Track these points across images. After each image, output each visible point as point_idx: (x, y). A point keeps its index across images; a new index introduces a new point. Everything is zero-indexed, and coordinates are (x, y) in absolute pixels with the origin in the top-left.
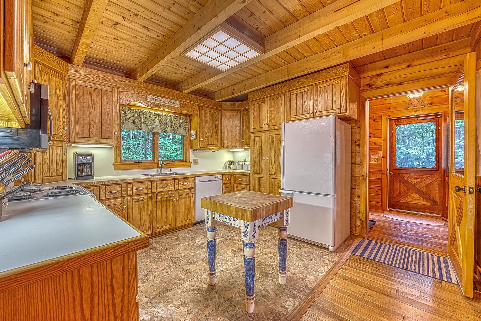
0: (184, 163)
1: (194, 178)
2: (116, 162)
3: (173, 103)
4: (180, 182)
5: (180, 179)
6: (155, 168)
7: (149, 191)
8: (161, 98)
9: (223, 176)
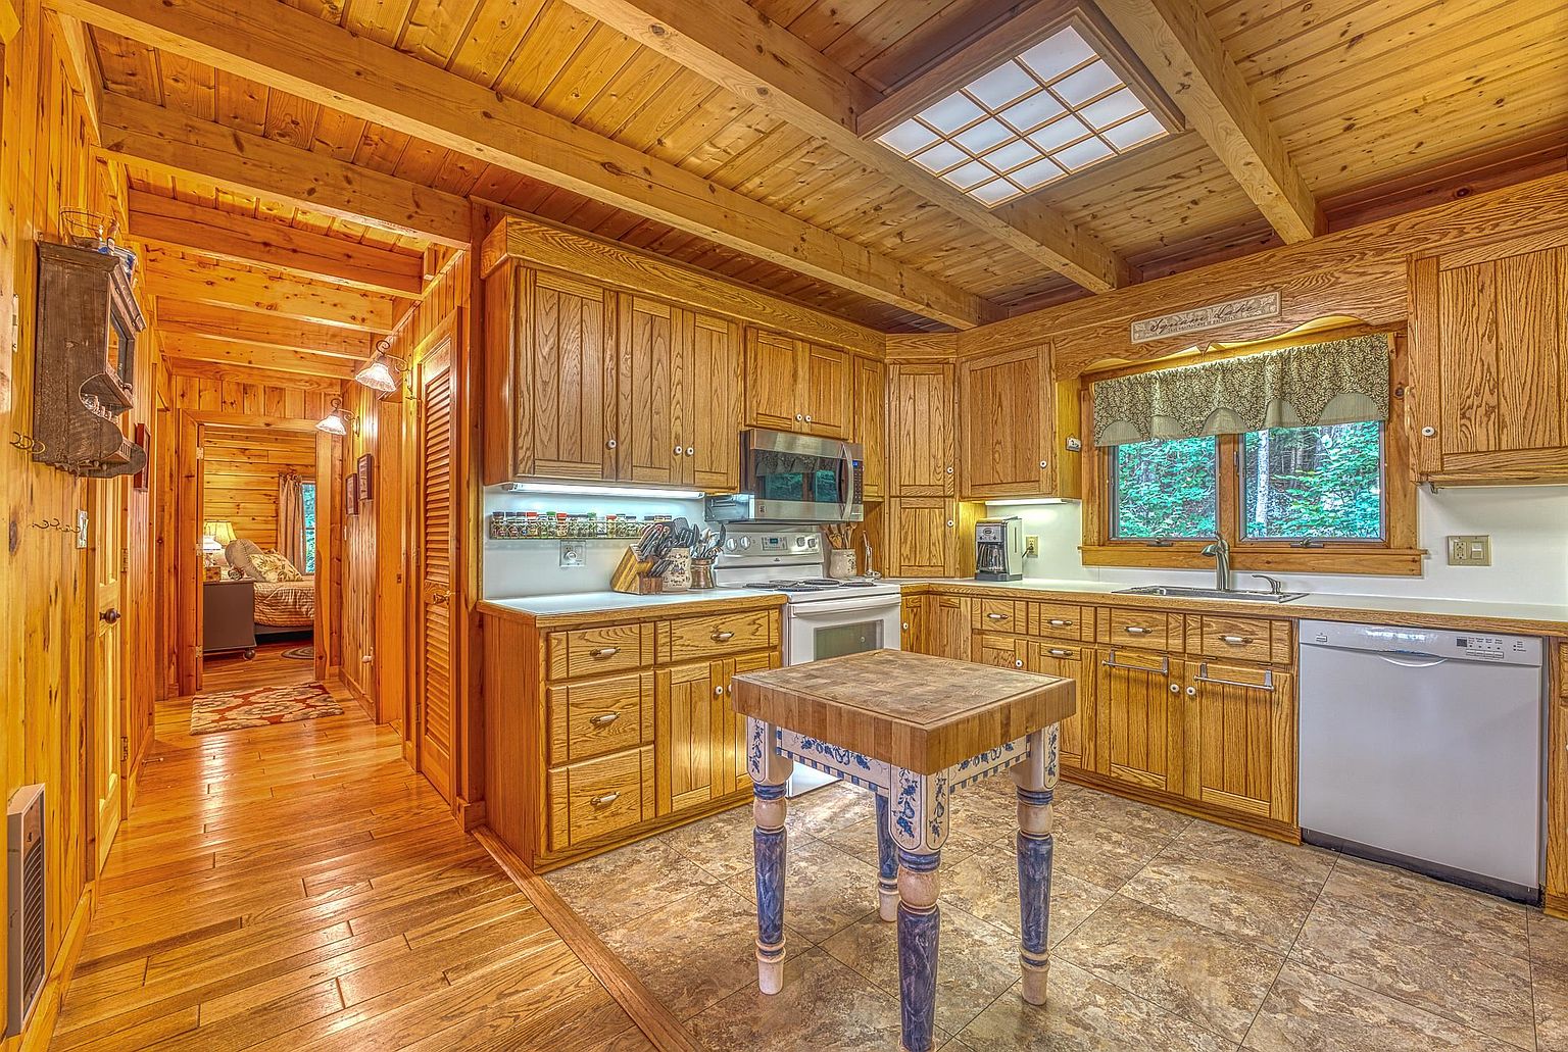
1: (1293, 624)
2: (1085, 543)
3: (1242, 310)
4: (1209, 626)
5: (1209, 614)
7: (1088, 635)
8: (1182, 315)
9: (1546, 640)
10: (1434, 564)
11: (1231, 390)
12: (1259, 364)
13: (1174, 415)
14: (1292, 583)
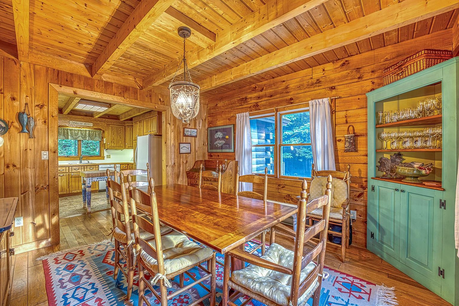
0: (99, 158)
1: (98, 165)
3: (88, 124)
5: (88, 166)
6: (78, 160)
7: (67, 171)
8: (78, 122)
9: (121, 164)
10: (105, 158)
11: (82, 134)
12: (86, 131)
13: (72, 136)
14: (90, 161)
